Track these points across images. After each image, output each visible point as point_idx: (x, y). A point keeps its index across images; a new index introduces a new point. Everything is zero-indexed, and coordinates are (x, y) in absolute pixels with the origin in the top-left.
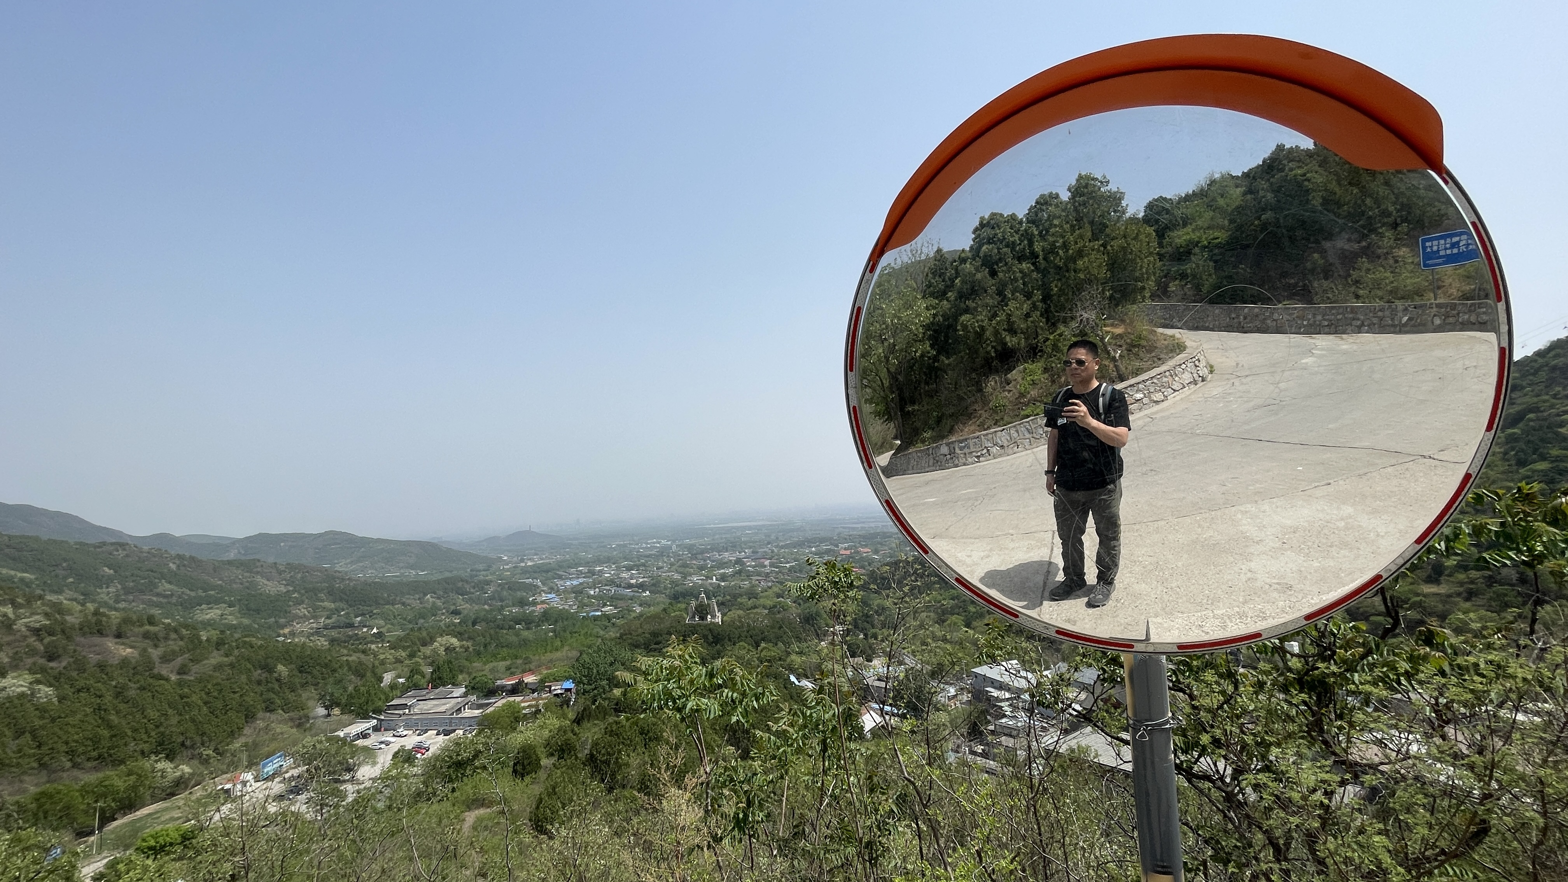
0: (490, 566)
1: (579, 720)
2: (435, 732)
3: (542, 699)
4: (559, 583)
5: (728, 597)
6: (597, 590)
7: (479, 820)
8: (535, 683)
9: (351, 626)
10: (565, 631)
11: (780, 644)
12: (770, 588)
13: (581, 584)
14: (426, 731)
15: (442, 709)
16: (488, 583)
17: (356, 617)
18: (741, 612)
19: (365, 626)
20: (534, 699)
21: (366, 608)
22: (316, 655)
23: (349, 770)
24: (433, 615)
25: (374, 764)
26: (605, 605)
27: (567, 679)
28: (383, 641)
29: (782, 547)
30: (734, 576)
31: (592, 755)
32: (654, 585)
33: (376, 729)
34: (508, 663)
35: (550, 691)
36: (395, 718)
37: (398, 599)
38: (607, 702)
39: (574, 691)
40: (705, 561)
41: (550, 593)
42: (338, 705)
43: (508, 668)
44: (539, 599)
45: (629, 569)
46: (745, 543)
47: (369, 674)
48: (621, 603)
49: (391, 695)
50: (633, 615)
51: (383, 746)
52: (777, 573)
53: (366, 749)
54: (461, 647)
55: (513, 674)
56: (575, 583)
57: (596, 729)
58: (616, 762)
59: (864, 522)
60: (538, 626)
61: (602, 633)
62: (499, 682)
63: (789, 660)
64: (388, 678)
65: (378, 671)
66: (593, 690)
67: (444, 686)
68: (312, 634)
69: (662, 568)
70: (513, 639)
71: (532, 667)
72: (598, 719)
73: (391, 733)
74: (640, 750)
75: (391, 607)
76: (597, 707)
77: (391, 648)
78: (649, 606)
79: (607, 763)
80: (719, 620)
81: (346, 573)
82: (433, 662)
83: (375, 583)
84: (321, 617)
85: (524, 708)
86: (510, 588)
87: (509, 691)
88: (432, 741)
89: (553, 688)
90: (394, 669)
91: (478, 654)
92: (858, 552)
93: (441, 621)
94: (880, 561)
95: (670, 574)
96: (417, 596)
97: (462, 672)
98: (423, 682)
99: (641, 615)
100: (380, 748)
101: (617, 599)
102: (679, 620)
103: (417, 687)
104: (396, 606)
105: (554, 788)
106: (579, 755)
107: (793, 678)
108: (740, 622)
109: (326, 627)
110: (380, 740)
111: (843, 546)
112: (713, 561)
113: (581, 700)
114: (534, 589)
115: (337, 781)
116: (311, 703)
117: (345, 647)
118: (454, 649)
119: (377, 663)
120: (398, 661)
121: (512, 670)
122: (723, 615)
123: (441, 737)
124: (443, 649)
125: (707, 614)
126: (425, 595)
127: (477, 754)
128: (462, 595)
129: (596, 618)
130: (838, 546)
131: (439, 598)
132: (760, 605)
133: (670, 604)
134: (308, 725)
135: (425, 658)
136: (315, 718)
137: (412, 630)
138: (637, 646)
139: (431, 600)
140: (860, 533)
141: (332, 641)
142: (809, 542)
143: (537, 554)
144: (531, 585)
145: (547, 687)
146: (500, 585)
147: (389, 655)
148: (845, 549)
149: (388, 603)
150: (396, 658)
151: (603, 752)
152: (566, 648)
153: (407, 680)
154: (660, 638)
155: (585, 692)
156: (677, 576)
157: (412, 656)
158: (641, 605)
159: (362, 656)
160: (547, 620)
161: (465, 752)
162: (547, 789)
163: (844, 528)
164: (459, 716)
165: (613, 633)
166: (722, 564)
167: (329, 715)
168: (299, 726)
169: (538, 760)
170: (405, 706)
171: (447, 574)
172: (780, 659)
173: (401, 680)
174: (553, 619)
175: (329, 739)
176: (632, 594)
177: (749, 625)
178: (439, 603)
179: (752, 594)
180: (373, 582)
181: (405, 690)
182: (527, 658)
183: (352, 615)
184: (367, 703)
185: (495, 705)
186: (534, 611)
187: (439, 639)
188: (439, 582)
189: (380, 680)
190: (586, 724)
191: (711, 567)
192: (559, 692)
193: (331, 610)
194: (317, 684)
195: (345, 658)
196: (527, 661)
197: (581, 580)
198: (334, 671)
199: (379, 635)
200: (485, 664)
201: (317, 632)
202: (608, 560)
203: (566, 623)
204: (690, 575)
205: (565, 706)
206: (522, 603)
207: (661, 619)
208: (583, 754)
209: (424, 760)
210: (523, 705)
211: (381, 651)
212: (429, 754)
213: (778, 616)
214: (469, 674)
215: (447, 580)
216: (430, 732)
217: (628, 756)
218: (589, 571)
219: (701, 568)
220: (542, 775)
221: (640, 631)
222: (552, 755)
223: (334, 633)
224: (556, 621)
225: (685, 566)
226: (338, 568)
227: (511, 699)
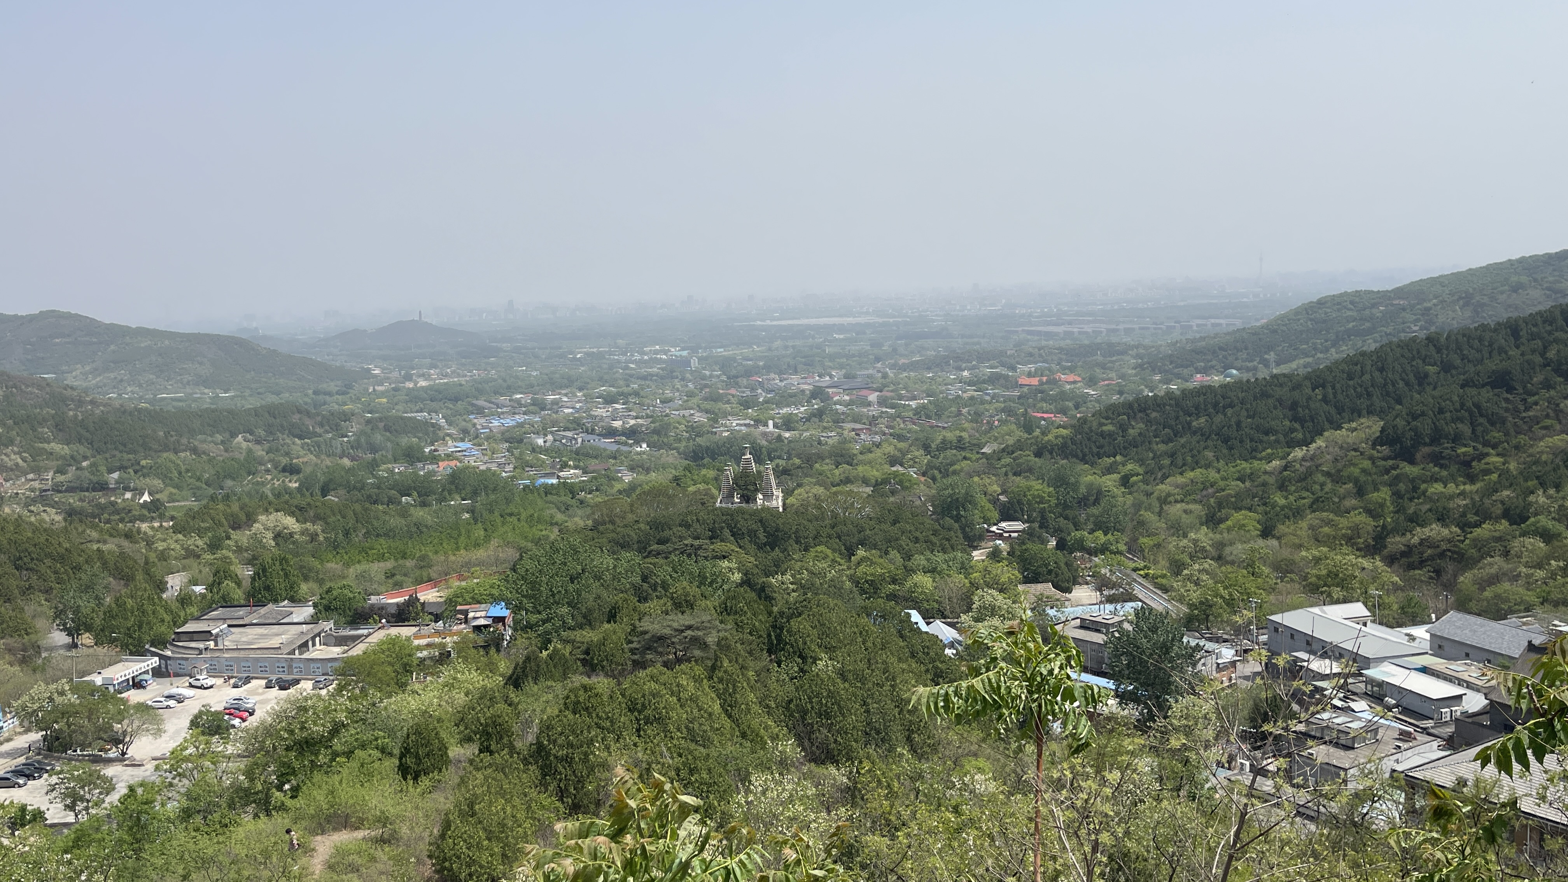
0: (349, 387)
1: (517, 680)
2: (263, 682)
3: (452, 634)
4: (480, 421)
5: (797, 461)
6: (550, 437)
7: (340, 852)
8: (438, 603)
9: (102, 487)
10: (491, 511)
11: (894, 554)
12: (878, 445)
13: (521, 425)
14: (247, 680)
15: (275, 642)
16: (346, 417)
17: (111, 471)
18: (820, 490)
19: (127, 489)
20: (438, 633)
21: (126, 456)
22: (42, 539)
23: (117, 741)
24: (249, 474)
25: (159, 732)
26: (564, 466)
27: (495, 600)
28: (162, 517)
29: (904, 368)
30: (808, 420)
31: (540, 746)
32: (656, 432)
33: (158, 673)
34: (389, 564)
35: (466, 621)
36: (192, 655)
37: (184, 441)
38: (569, 648)
39: (509, 621)
40: (753, 389)
41: (463, 440)
42: (89, 629)
43: (390, 575)
44: (442, 451)
45: (609, 400)
46: (832, 357)
47: (140, 576)
48: (593, 463)
49: (182, 614)
50: (618, 486)
51: (172, 703)
52: (893, 418)
53: (143, 708)
54: (302, 533)
55: (398, 585)
56: (509, 422)
57: (550, 696)
58: (585, 760)
59: (1070, 323)
60: (442, 499)
61: (559, 517)
62: (374, 599)
63: (909, 584)
64: (175, 583)
65: (157, 571)
66: (544, 622)
67: (276, 601)
68: (34, 501)
69: (670, 400)
70: (395, 521)
71: (434, 575)
72: (552, 678)
73: (186, 680)
74: (630, 738)
75: (172, 456)
76: (550, 657)
77: (176, 530)
78: (648, 471)
79: (568, 760)
80: (777, 502)
81: (86, 391)
82: (254, 558)
83: (140, 411)
84: (47, 470)
85: (419, 648)
86: (387, 429)
87: (393, 615)
88: (258, 698)
89: (471, 615)
90: (184, 569)
91: (335, 546)
92: (1053, 382)
93: (263, 484)
94: (1098, 401)
95: (687, 413)
96: (219, 437)
97: (306, 578)
98: (238, 595)
99: (632, 488)
100: (168, 707)
101: (587, 455)
102: (704, 501)
103: (227, 603)
104: (182, 455)
105: (471, 805)
106: (519, 745)
107: (915, 617)
108: (820, 508)
109: (57, 489)
110: (166, 693)
111: (1026, 369)
112: (770, 391)
113: (521, 642)
114: (433, 433)
115: (96, 760)
116: (41, 623)
117: (94, 527)
118: (291, 535)
119: (152, 556)
120: (192, 554)
121: (398, 578)
122: (787, 493)
123: (275, 692)
124: (270, 535)
125: (757, 490)
126: (234, 435)
127: (336, 729)
128: (300, 437)
129: (548, 490)
130: (1014, 369)
131: (258, 442)
132: (856, 478)
133: (687, 469)
134: (40, 661)
135: (239, 549)
136: (51, 649)
137: (213, 498)
138: (624, 545)
139: (244, 445)
140: (1062, 344)
141: (71, 514)
142: (958, 359)
143: (436, 367)
144: (426, 423)
145: (461, 612)
146: (368, 421)
147: (174, 544)
148: (1030, 375)
149: (166, 448)
150: (187, 550)
151: (560, 741)
152: (494, 542)
153: (210, 588)
154: (667, 533)
155: (530, 626)
156: (700, 418)
157: (214, 546)
158: (632, 469)
159: (125, 543)
160: (458, 490)
161: (315, 724)
162: (457, 805)
163: (1030, 333)
164: (305, 656)
165: (578, 520)
166: (786, 398)
167: (74, 646)
168: (24, 661)
169: (444, 748)
170: (206, 635)
171: (272, 399)
172: (894, 581)
173: (199, 589)
174: (469, 489)
175: (74, 689)
176: (615, 447)
177: (835, 516)
178: (259, 451)
179: (842, 456)
180: (136, 409)
181: (207, 607)
182: (423, 558)
183: (103, 469)
184: (140, 627)
185: (368, 640)
186: (432, 473)
187: (262, 518)
188: (256, 412)
189: (161, 586)
190: (530, 687)
191: (766, 402)
192: (482, 622)
193: (63, 458)
194: (48, 591)
195: (95, 547)
196: (424, 563)
197: (519, 418)
198: (77, 568)
199: (155, 507)
200: (347, 565)
201: (43, 497)
202: (568, 383)
203: (492, 497)
204: (725, 415)
205: (493, 651)
206: (412, 456)
207: (669, 497)
208: (525, 741)
209: (247, 730)
210: (416, 642)
211: (159, 535)
212: (253, 721)
213: (892, 499)
214: (321, 582)
215: (272, 411)
216: (254, 683)
217: (608, 748)
218: (534, 403)
219: (746, 404)
220: (451, 775)
221: (631, 517)
222: (469, 740)
223: (73, 500)
224: (475, 493)
225: (715, 398)
226: (70, 381)
227: (394, 631)
